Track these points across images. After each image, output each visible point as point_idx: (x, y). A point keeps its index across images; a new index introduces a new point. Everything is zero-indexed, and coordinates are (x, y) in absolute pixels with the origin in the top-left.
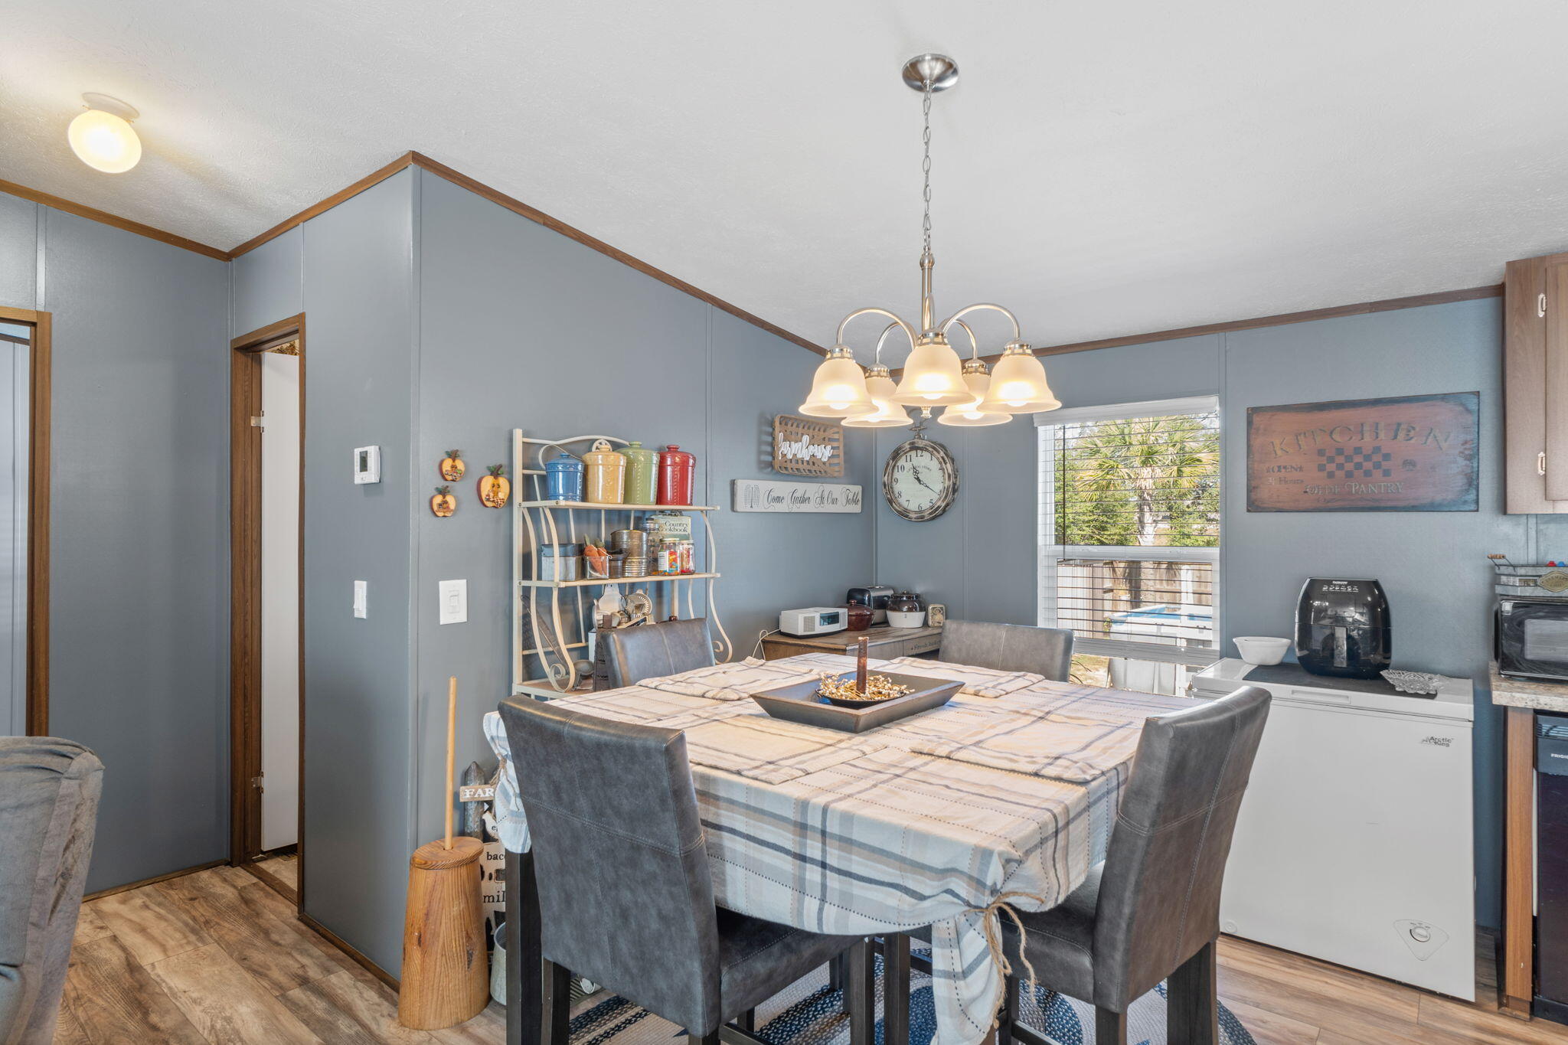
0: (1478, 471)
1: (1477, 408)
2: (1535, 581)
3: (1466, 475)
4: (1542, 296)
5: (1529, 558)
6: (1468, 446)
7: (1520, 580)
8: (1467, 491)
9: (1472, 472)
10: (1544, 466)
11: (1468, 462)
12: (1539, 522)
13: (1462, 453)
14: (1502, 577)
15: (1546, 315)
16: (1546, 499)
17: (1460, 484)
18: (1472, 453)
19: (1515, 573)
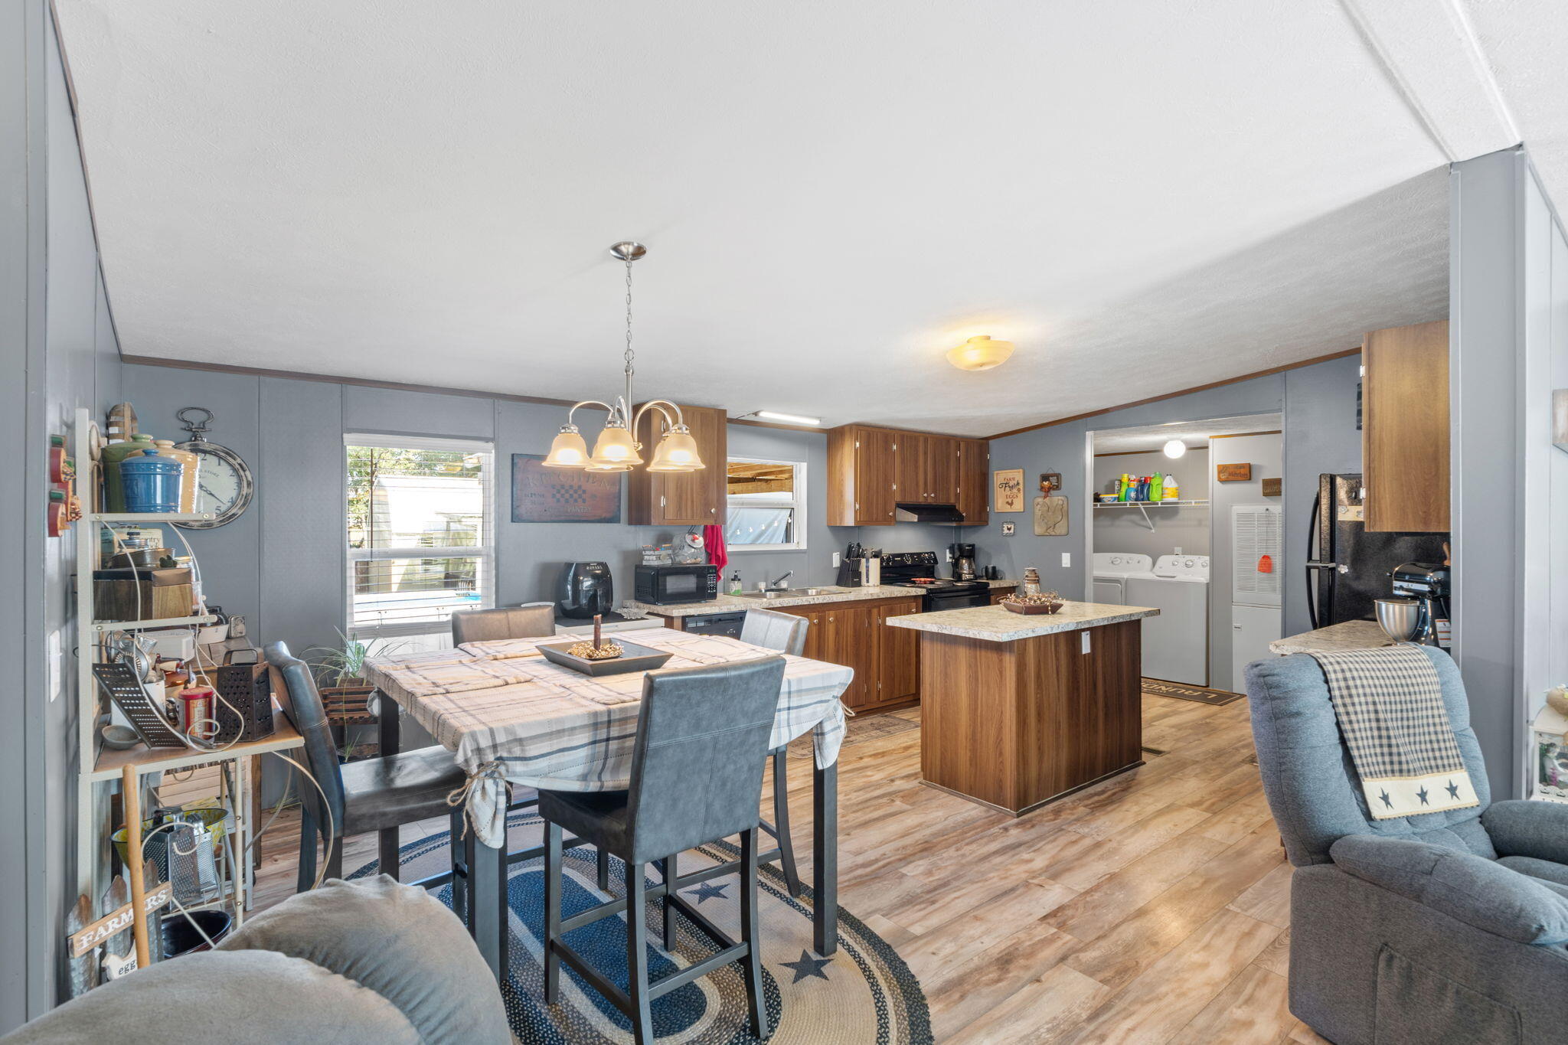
10: (664, 503)
14: (646, 556)
16: (663, 519)
19: (654, 554)
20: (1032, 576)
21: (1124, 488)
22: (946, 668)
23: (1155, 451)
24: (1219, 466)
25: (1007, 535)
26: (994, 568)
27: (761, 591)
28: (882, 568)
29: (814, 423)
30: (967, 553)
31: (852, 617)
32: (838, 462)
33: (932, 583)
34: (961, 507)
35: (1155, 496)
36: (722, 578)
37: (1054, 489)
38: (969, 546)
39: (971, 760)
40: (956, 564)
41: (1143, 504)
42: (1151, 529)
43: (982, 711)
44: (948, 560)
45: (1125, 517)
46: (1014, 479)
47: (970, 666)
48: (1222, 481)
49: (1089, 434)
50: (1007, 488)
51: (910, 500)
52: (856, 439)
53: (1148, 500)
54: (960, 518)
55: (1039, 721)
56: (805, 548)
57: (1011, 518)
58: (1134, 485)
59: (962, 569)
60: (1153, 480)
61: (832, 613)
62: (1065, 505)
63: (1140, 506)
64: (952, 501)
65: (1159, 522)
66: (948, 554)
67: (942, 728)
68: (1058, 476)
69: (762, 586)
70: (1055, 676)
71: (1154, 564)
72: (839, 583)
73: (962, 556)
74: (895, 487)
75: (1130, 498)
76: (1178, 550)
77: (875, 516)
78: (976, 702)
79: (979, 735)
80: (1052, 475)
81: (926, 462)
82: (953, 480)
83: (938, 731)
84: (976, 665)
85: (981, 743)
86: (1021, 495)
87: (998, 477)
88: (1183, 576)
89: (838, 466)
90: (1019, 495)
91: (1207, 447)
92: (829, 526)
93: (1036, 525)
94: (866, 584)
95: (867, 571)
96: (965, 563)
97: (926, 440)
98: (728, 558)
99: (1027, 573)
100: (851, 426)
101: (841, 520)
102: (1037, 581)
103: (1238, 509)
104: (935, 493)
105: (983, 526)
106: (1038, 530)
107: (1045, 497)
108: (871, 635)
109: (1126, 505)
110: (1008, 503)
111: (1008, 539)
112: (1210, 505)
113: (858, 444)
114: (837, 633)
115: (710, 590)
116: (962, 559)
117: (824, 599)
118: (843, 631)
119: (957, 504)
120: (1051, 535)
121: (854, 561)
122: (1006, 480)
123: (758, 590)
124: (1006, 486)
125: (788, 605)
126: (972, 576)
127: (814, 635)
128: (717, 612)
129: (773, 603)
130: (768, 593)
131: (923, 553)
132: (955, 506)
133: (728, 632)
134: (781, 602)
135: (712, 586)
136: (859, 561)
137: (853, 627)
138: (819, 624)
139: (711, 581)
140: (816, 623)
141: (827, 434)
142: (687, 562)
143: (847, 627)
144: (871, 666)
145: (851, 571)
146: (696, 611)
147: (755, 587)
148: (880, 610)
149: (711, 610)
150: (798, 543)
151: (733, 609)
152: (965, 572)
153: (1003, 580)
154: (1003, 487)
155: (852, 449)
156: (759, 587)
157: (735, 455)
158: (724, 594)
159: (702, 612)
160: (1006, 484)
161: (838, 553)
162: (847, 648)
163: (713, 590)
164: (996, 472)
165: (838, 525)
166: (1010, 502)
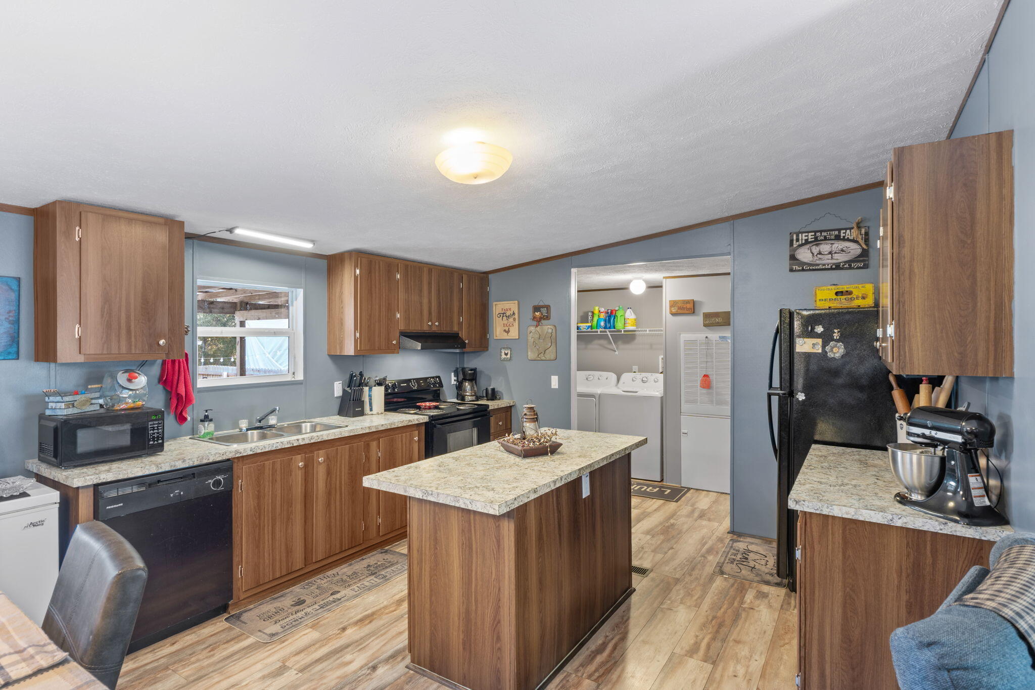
0: (19, 332)
1: (18, 288)
2: (73, 404)
3: (9, 334)
4: (77, 228)
6: (11, 314)
7: (65, 404)
8: (9, 346)
10: (80, 333)
11: (11, 326)
12: (56, 365)
13: (7, 318)
14: (50, 403)
15: (81, 240)
16: (80, 353)
17: (6, 341)
18: (13, 319)
19: (62, 401)
20: (530, 415)
21: (596, 319)
22: (436, 533)
23: (622, 288)
24: (670, 301)
25: (504, 360)
26: (493, 390)
27: (241, 430)
28: (386, 395)
29: (307, 246)
30: (472, 376)
31: (347, 453)
32: (338, 290)
33: (436, 407)
34: (463, 335)
35: (619, 325)
36: (189, 418)
37: (544, 319)
38: (472, 369)
39: (464, 644)
40: (459, 387)
41: (610, 332)
42: (615, 351)
43: (476, 586)
44: (453, 382)
45: (596, 342)
46: (510, 309)
47: (463, 531)
48: (673, 314)
49: (574, 270)
50: (505, 318)
51: (415, 328)
52: (356, 267)
53: (614, 328)
54: (463, 345)
55: (540, 589)
56: (302, 378)
57: (508, 344)
58: (603, 316)
59: (465, 391)
60: (617, 312)
61: (321, 452)
62: (554, 334)
63: (608, 333)
64: (456, 329)
65: (622, 346)
66: (453, 378)
67: (431, 603)
68: (548, 307)
69: (244, 424)
70: (557, 531)
71: (618, 380)
72: (341, 412)
73: (465, 379)
74: (398, 316)
75: (600, 327)
76: (635, 368)
77: (377, 345)
78: (470, 575)
79: (473, 615)
80: (543, 307)
81: (430, 292)
82: (456, 310)
83: (428, 606)
84: (470, 531)
85: (476, 623)
86: (516, 324)
87: (497, 307)
88: (643, 391)
89: (337, 294)
90: (514, 324)
91: (661, 287)
92: (329, 355)
93: (529, 350)
94: (370, 413)
95: (370, 400)
96: (467, 385)
97: (430, 271)
98: (195, 396)
99: (525, 411)
100: (350, 253)
101: (342, 348)
102: (535, 419)
103: (684, 337)
104: (439, 320)
105: (484, 351)
106: (531, 355)
107: (537, 326)
108: (369, 470)
109: (597, 332)
110: (505, 331)
111: (505, 362)
112: (663, 332)
113: (358, 272)
114: (329, 473)
115: (154, 441)
116: (466, 382)
117: (312, 439)
118: (337, 470)
119: (460, 332)
120: (542, 360)
121: (354, 390)
122: (503, 310)
123: (238, 430)
124: (503, 316)
125: (262, 451)
126: (474, 398)
127: (300, 479)
128: (151, 473)
129: (242, 451)
130: (249, 432)
131: (428, 378)
132: (458, 334)
133: (172, 495)
134: (253, 448)
135: (156, 435)
136: (362, 390)
137: (347, 464)
138: (306, 466)
139: (153, 430)
140: (301, 465)
141: (328, 260)
142: (121, 407)
143: (341, 466)
144: (369, 502)
145: (353, 400)
146: (116, 476)
147: (236, 425)
148: (379, 442)
149: (142, 471)
150: (294, 373)
151: (180, 465)
152: (468, 394)
153: (501, 401)
154: (501, 317)
155: (352, 276)
156: (240, 426)
157: (198, 277)
158: (190, 438)
159: (126, 475)
160: (503, 314)
161: (341, 382)
162: (341, 488)
163: (157, 441)
164: (495, 303)
165: (338, 354)
166: (507, 330)
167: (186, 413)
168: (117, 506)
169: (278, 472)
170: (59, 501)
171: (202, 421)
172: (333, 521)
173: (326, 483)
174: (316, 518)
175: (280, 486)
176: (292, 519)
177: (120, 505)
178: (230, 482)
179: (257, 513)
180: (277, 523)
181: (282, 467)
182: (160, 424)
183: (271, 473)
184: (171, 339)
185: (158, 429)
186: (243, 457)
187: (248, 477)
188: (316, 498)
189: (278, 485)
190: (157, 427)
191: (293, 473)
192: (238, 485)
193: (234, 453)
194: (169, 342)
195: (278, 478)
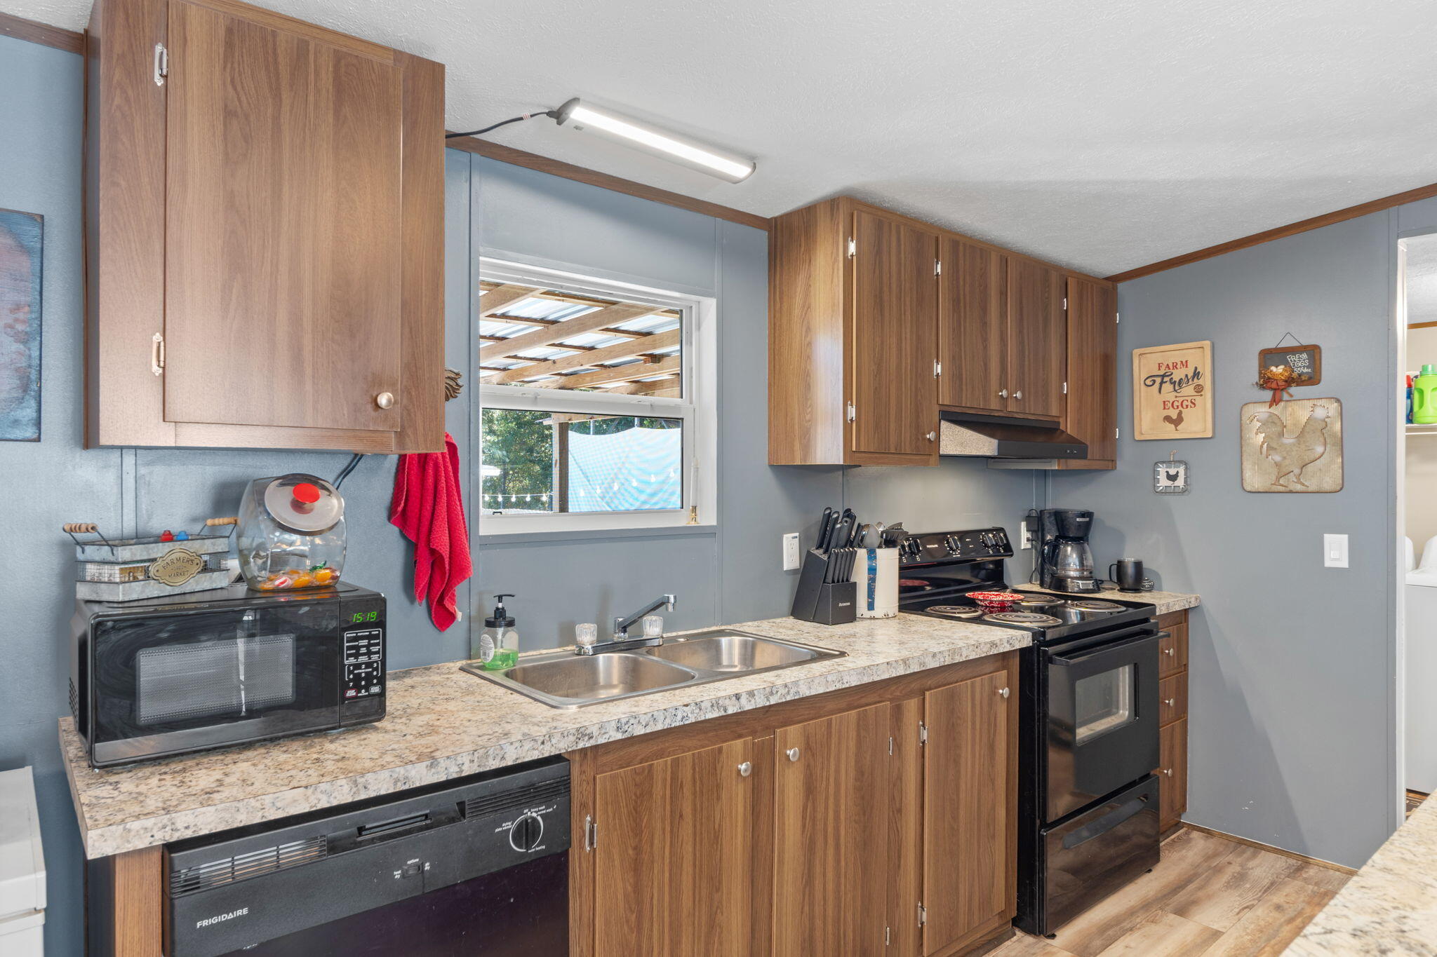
0: (40, 365)
1: (39, 246)
2: (146, 571)
3: (17, 370)
4: (159, 48)
5: (125, 525)
6: (21, 316)
7: (121, 570)
8: (21, 400)
9: (30, 366)
10: (162, 358)
11: (22, 346)
12: (138, 462)
13: (11, 327)
14: (89, 566)
15: (166, 86)
16: (164, 421)
17: (8, 387)
18: (28, 329)
19: (112, 559)
25: (1166, 492)
26: (1138, 565)
27: (580, 649)
29: (738, 173)
30: (1076, 531)
31: (853, 734)
32: (798, 300)
34: (1067, 426)
36: (459, 615)
37: (1301, 383)
38: (1083, 515)
40: (1052, 555)
44: (1029, 546)
46: (1185, 364)
50: (1167, 387)
51: (971, 402)
52: (849, 234)
54: (1066, 453)
56: (714, 522)
57: (1177, 452)
59: (1065, 566)
61: (793, 731)
64: (1054, 411)
66: (1028, 534)
68: (1313, 352)
69: (587, 635)
72: (799, 610)
73: (1062, 538)
74: (938, 371)
77: (893, 439)
80: (1294, 352)
81: (1003, 315)
82: (1054, 363)
86: (1205, 400)
87: (1143, 362)
89: (797, 312)
90: (1198, 400)
92: (771, 466)
93: (1248, 466)
94: (868, 614)
95: (871, 581)
96: (1067, 553)
97: (1003, 261)
98: (476, 558)
100: (832, 203)
101: (807, 447)
105: (1107, 470)
106: (1254, 479)
107: (1272, 403)
108: (900, 778)
111: (1166, 498)
113: (852, 248)
114: (810, 790)
115: (358, 688)
116: (1067, 544)
117: (772, 693)
118: (828, 779)
119: (1062, 420)
120: (1291, 492)
121: (837, 555)
122: (1163, 367)
123: (573, 648)
124: (1162, 383)
125: (649, 730)
126: (1090, 584)
127: (741, 809)
128: (335, 803)
129: (594, 730)
130: (601, 657)
131: (980, 531)
132: (1059, 423)
133: (397, 874)
134: (624, 721)
135: (363, 671)
136: (853, 555)
137: (853, 764)
138: (756, 771)
139: (356, 656)
140: (746, 770)
141: (770, 232)
142: (277, 583)
143: (837, 771)
144: (899, 866)
145: (833, 582)
146: (227, 816)
147: (567, 635)
148: (924, 699)
149: (307, 799)
150: (694, 508)
151: (421, 776)
152: (1072, 574)
153: (1155, 593)
154: (1157, 385)
155: (836, 260)
156: (579, 639)
157: (481, 250)
158: (461, 669)
159: (260, 814)
160: (1163, 376)
161: (797, 534)
162: (837, 829)
163: (367, 688)
164: (1136, 352)
165: (798, 462)
166: (1175, 417)
167: (453, 601)
168: (231, 916)
169: (687, 791)
170: (44, 905)
171: (490, 624)
172: (819, 923)
173: (804, 818)
174: (779, 919)
175: (690, 831)
176: (721, 927)
177: (239, 913)
178: (562, 824)
179: (632, 912)
180: (684, 940)
181: (697, 776)
182: (377, 637)
183: (668, 792)
184: (409, 393)
185: (369, 653)
186: (596, 748)
187: (610, 807)
188: (779, 862)
189: (687, 830)
190: (368, 647)
191: (724, 795)
192: (584, 832)
193: (572, 738)
194: (405, 401)
195: (687, 810)
